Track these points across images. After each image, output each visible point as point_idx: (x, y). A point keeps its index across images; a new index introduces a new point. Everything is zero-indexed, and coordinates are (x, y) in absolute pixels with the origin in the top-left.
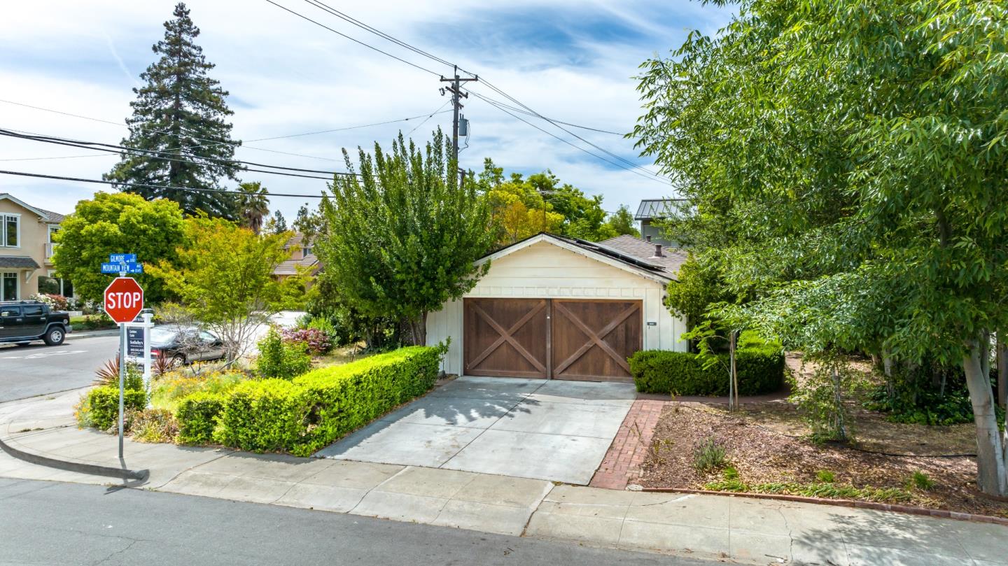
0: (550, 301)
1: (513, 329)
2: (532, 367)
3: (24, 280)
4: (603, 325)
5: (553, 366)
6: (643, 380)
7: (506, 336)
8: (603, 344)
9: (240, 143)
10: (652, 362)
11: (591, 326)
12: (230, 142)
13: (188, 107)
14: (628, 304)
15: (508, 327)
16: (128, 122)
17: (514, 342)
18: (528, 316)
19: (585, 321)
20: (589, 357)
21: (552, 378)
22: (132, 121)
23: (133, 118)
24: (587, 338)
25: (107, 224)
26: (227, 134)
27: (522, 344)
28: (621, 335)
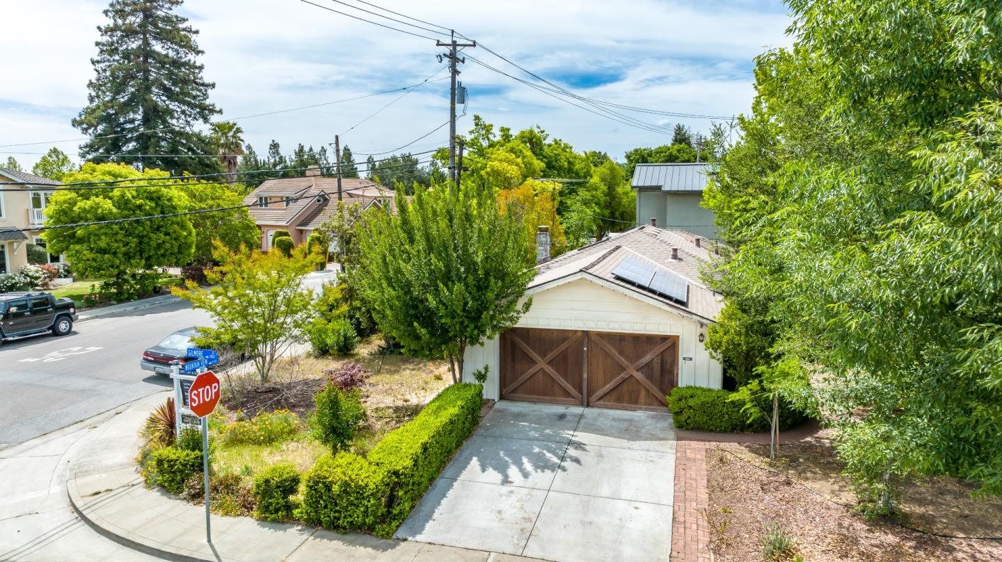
0: (586, 333)
1: (549, 357)
2: (568, 394)
3: (12, 251)
4: (639, 357)
5: (590, 394)
6: (683, 418)
7: (542, 364)
8: (639, 376)
9: (213, 86)
10: (691, 402)
11: (627, 358)
12: (203, 85)
13: (157, 47)
14: (665, 338)
15: (544, 355)
16: (93, 62)
17: (550, 370)
18: (564, 346)
19: (621, 353)
20: (625, 387)
21: (588, 405)
22: (98, 62)
23: (99, 58)
24: (623, 369)
25: (100, 200)
26: (199, 76)
27: (557, 371)
28: (657, 367)
